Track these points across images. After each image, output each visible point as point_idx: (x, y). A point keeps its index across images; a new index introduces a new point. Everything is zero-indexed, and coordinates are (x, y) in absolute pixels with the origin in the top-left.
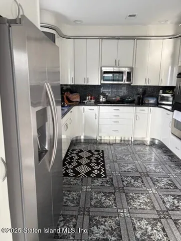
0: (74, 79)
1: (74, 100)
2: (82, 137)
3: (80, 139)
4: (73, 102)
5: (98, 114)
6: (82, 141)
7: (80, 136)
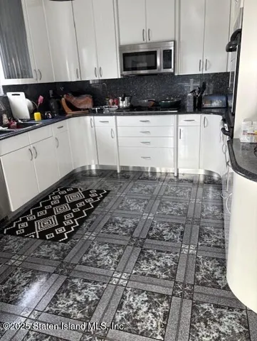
0: (78, 72)
1: (82, 107)
2: (93, 167)
3: (90, 170)
4: (80, 110)
5: (114, 130)
6: (94, 173)
7: (90, 166)
